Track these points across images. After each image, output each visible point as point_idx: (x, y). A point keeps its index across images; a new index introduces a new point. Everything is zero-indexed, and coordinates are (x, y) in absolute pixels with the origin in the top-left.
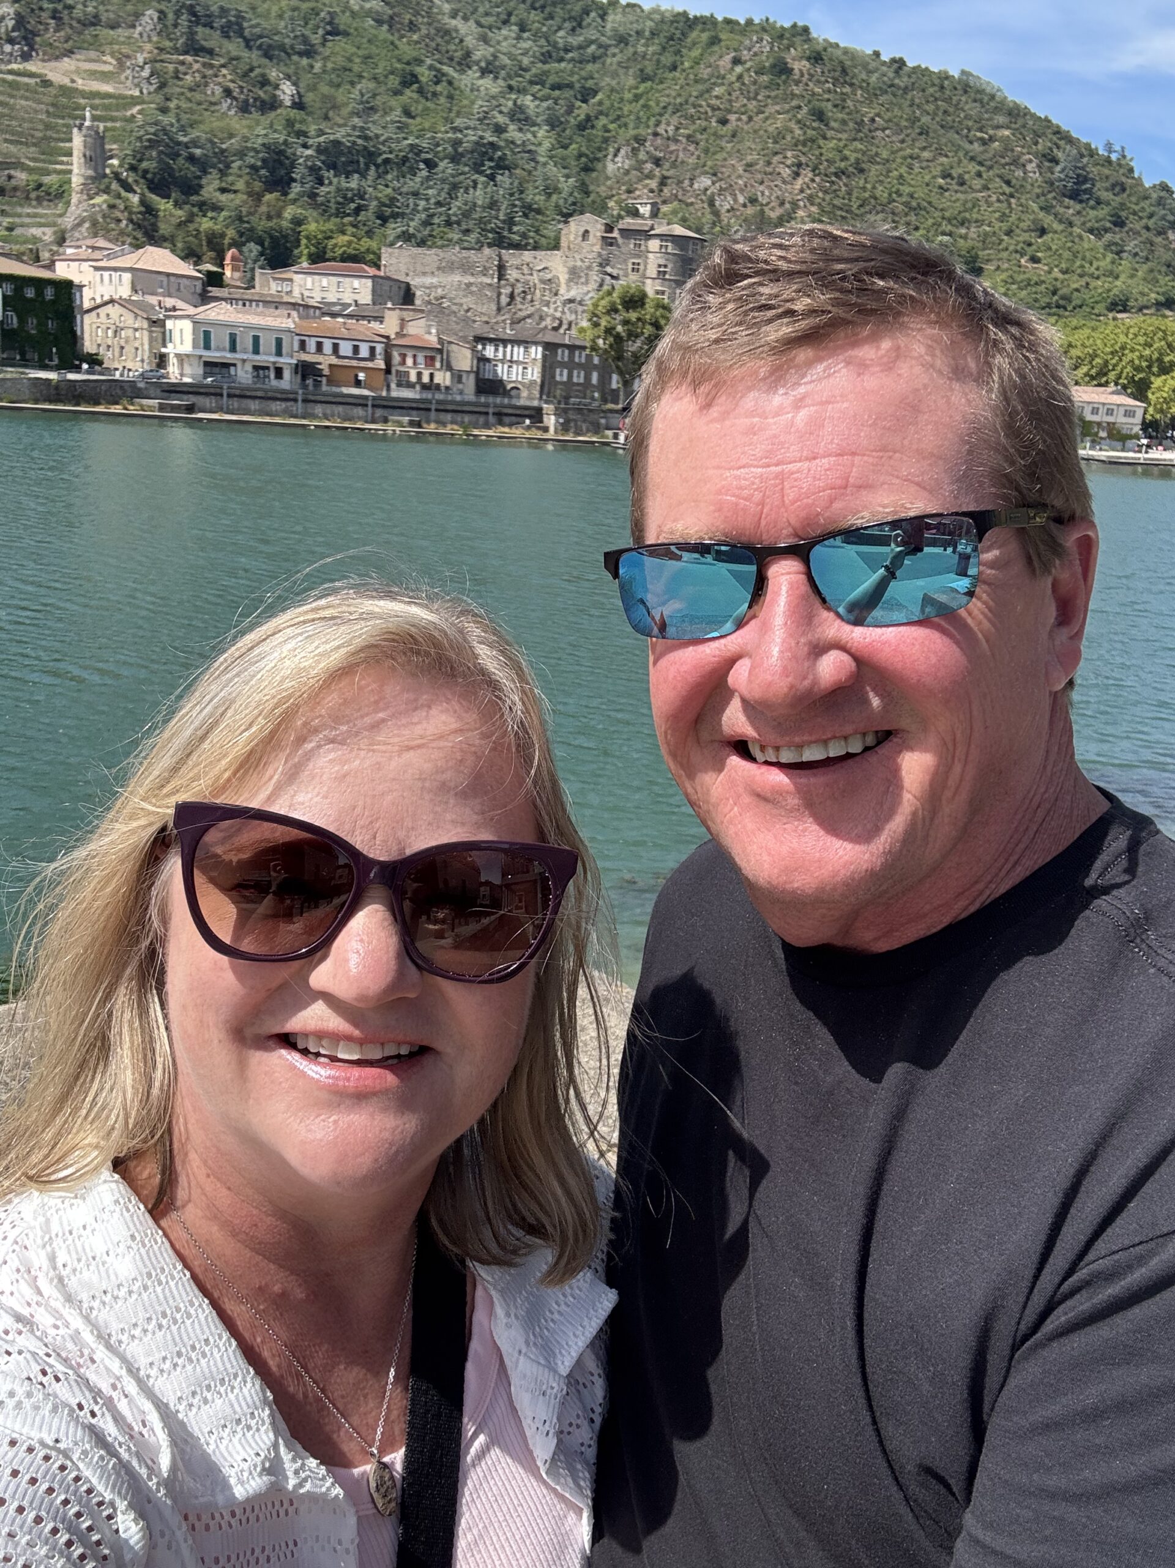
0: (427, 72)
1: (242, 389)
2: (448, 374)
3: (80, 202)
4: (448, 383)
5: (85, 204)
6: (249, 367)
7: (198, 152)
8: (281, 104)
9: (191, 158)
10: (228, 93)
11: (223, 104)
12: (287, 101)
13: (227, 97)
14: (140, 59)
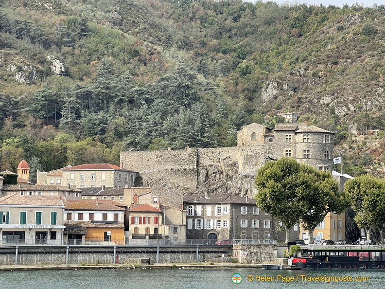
1: (29, 248)
4: (167, 234)
6: (33, 233)
8: (53, 73)
10: (20, 69)
11: (17, 75)
12: (58, 71)
13: (19, 71)
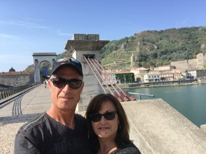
1: (154, 82)
2: (182, 77)
3: (132, 64)
7: (145, 56)
8: (155, 48)
10: (148, 49)
14: (138, 47)
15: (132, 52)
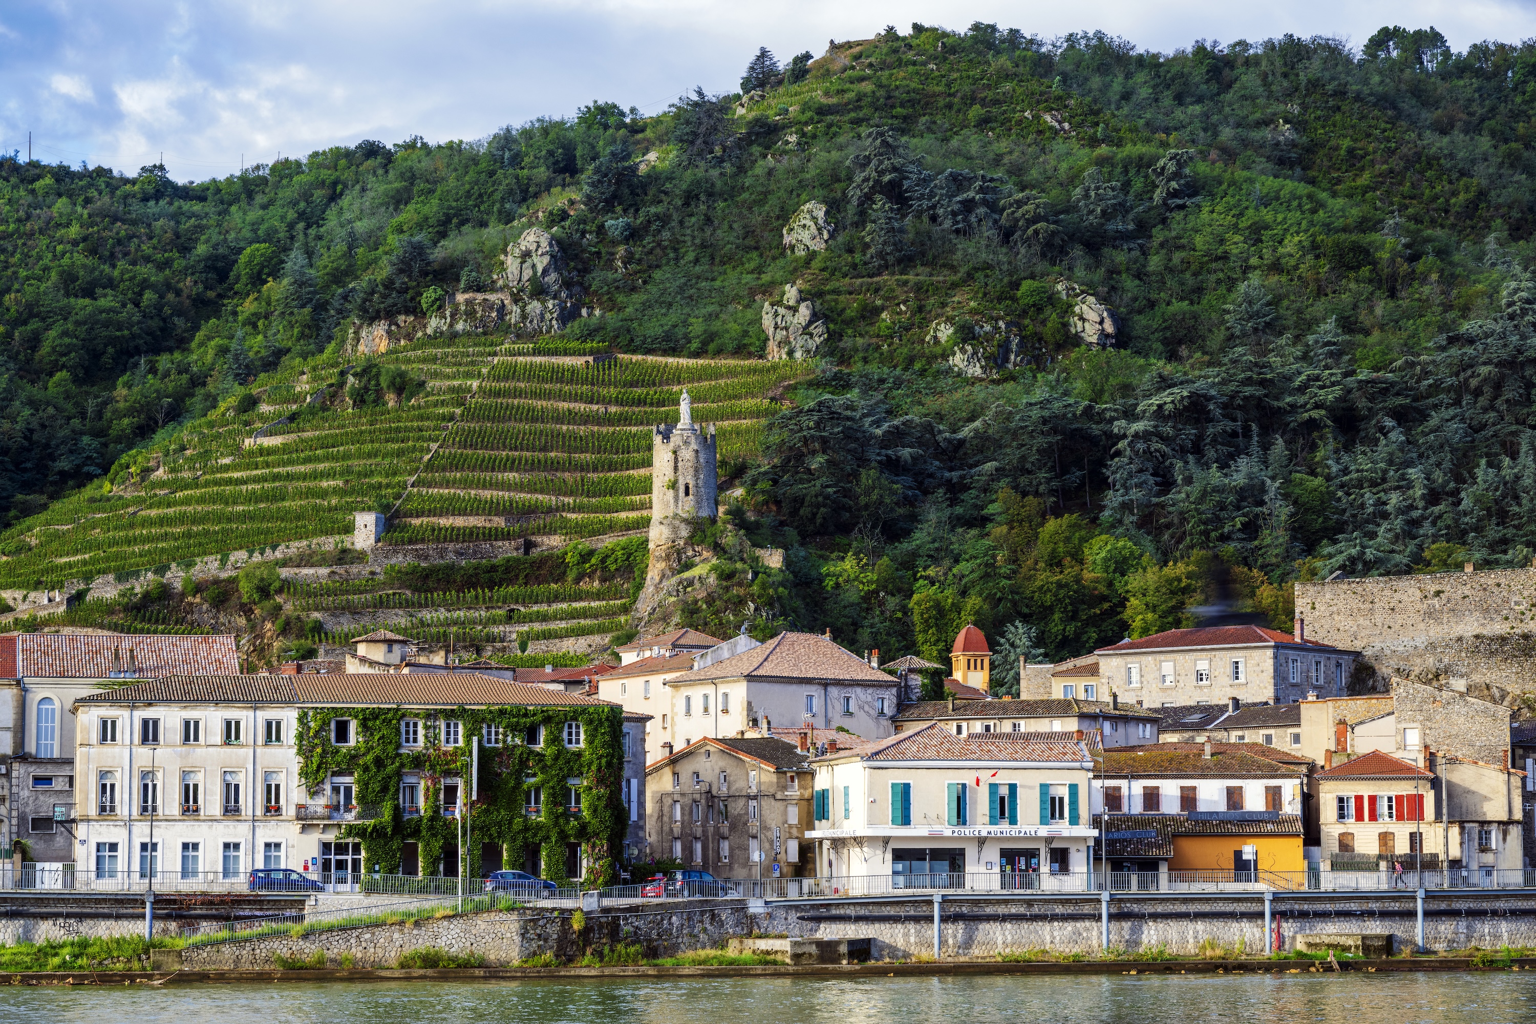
0: (1390, 240)
1: (976, 902)
2: (1455, 831)
3: (663, 576)
5: (674, 580)
6: (993, 854)
7: (906, 453)
8: (1077, 340)
9: (893, 466)
10: (966, 334)
11: (959, 356)
12: (1091, 334)
13: (964, 341)
14: (791, 293)
15: (677, 377)
